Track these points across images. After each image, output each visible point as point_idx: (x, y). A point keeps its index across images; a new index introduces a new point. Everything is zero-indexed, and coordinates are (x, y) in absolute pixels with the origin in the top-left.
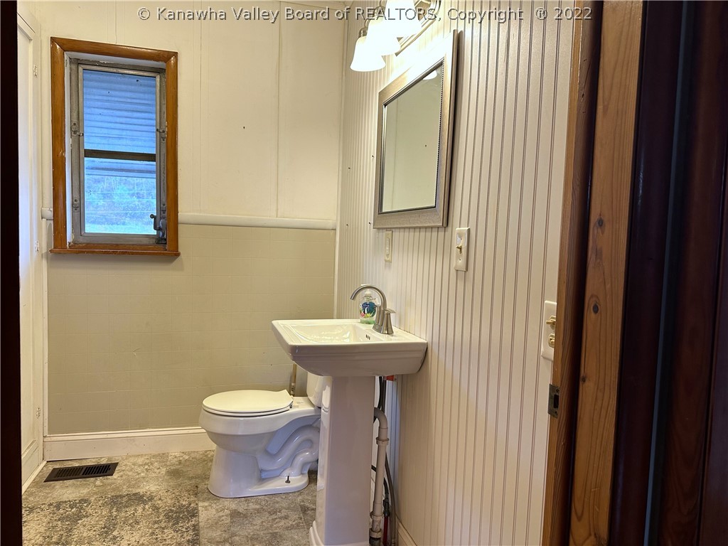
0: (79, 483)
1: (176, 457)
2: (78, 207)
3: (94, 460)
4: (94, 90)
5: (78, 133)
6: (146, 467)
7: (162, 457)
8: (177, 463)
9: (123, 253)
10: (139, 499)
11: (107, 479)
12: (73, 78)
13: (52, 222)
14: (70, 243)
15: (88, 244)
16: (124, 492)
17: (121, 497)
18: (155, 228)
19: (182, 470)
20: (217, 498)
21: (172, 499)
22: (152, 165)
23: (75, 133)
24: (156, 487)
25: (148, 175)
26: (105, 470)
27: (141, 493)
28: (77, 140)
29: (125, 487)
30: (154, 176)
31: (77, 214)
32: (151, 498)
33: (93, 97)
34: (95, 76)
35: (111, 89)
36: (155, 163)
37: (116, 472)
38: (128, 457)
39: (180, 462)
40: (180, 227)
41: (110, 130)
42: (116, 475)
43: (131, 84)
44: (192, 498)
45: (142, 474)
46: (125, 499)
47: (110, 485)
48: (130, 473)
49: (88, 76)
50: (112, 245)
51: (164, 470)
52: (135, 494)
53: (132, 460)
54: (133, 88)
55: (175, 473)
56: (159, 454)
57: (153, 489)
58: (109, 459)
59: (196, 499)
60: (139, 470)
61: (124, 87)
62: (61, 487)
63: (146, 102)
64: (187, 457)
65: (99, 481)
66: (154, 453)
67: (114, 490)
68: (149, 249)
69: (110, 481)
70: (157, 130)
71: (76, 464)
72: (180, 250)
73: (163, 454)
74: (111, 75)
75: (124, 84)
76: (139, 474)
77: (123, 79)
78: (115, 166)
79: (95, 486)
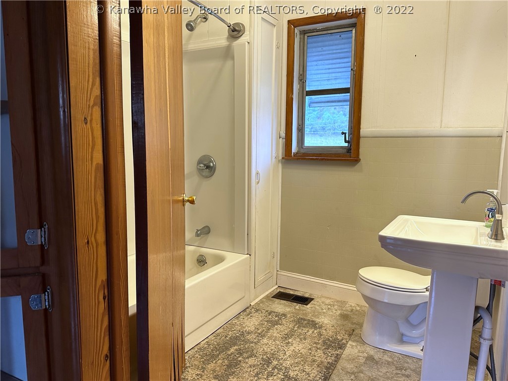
0: (287, 304)
1: (351, 306)
2: (301, 130)
3: (302, 293)
4: (314, 49)
5: (302, 81)
6: (329, 307)
7: (343, 303)
8: (350, 310)
9: (322, 159)
10: (313, 325)
11: (303, 306)
12: (301, 44)
13: (285, 140)
14: (294, 153)
15: (304, 153)
16: (308, 318)
17: (304, 320)
18: (346, 141)
19: (350, 317)
20: (364, 343)
21: (333, 332)
22: (347, 96)
23: (301, 81)
24: (328, 321)
25: (345, 103)
26: (304, 300)
27: (317, 322)
28: (302, 86)
29: (310, 315)
30: (348, 103)
31: (300, 134)
32: (321, 327)
33: (313, 54)
34: (314, 39)
35: (323, 46)
36: (349, 94)
37: (310, 304)
38: (322, 297)
39: (352, 310)
40: (362, 140)
41: (322, 75)
42: (309, 306)
43: (336, 40)
44: (346, 336)
45: (324, 311)
46: (305, 322)
47: (303, 311)
48: (317, 307)
49: (310, 40)
50: (317, 154)
51: (339, 312)
52: (313, 321)
53: (323, 299)
54: (337, 42)
55: (345, 317)
56: (342, 301)
57: (326, 322)
58: (311, 295)
59: (348, 338)
60: (324, 307)
61: (331, 43)
62: (278, 304)
63: (346, 50)
64: (358, 308)
65: (298, 306)
66: (338, 299)
67: (303, 314)
68: (340, 157)
69: (304, 308)
70: (352, 69)
71: (292, 292)
72: (361, 157)
73: (344, 302)
74: (323, 37)
75: (332, 40)
76: (322, 309)
77: (331, 37)
78: (323, 100)
79: (295, 309)
